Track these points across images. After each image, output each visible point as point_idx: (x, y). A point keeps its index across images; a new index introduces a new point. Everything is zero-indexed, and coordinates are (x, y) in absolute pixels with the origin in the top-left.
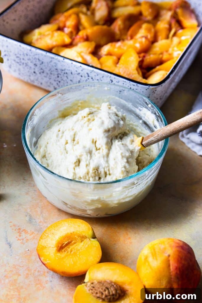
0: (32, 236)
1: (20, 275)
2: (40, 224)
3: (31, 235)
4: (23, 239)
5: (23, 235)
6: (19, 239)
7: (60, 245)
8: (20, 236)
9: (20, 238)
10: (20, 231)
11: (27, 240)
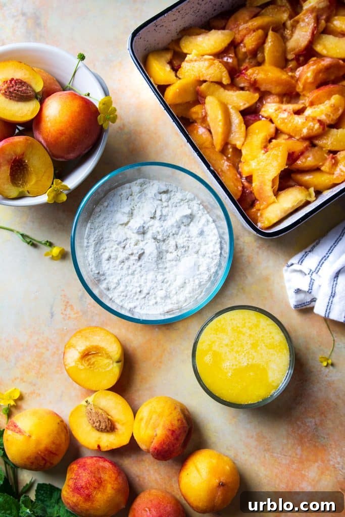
0: (76, 315)
1: (48, 350)
2: (89, 306)
3: (74, 314)
4: (66, 315)
5: (69, 311)
6: (62, 313)
7: (86, 353)
8: (65, 310)
9: (64, 312)
10: (67, 304)
11: (69, 317)
